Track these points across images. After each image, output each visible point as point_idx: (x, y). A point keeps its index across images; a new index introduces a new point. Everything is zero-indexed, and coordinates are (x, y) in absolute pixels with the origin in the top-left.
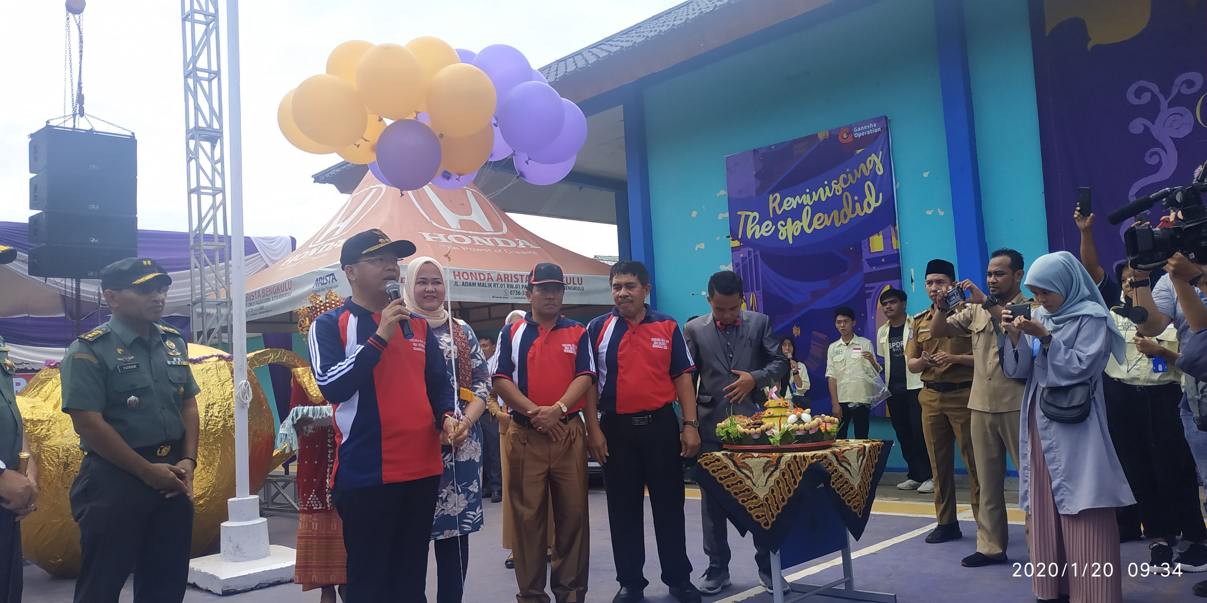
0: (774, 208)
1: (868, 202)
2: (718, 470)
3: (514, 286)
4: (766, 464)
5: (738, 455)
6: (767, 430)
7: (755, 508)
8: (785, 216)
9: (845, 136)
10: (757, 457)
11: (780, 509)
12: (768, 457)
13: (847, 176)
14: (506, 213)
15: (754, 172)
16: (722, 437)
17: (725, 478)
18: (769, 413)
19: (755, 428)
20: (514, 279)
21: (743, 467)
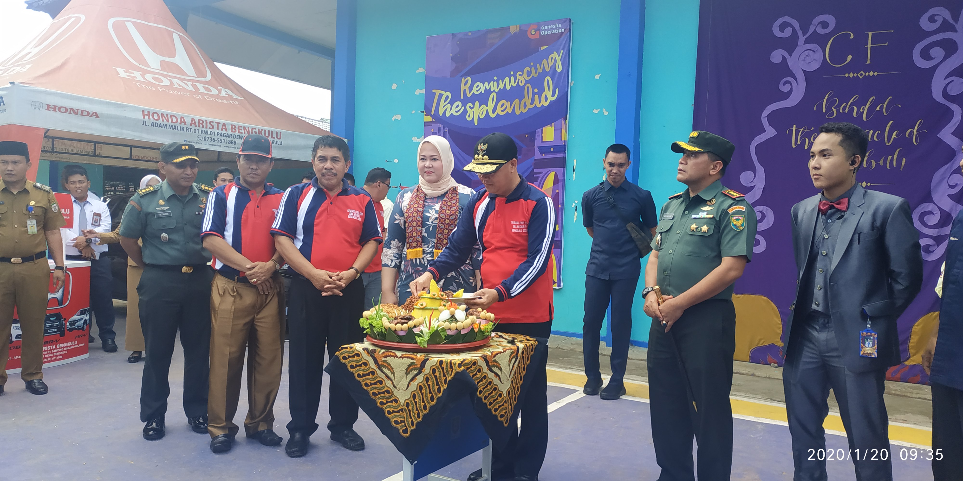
0: (465, 90)
1: (546, 95)
2: (357, 366)
3: (209, 133)
4: (410, 366)
5: (379, 352)
6: (415, 327)
7: (394, 412)
8: (474, 99)
9: (533, 32)
10: (400, 357)
11: (421, 417)
12: (413, 359)
13: (531, 69)
14: (215, 63)
15: (451, 55)
16: (365, 329)
17: (364, 375)
18: (422, 305)
19: (402, 324)
20: (209, 125)
21: (384, 366)
